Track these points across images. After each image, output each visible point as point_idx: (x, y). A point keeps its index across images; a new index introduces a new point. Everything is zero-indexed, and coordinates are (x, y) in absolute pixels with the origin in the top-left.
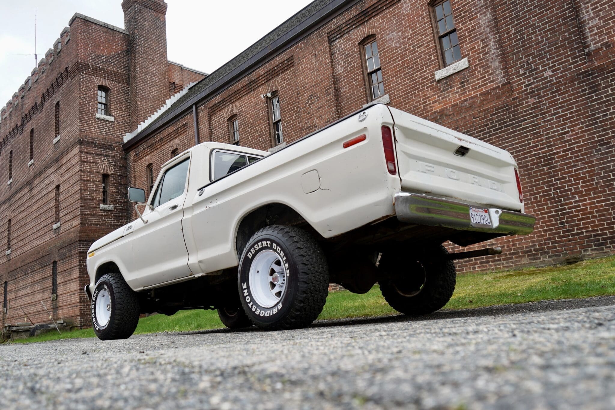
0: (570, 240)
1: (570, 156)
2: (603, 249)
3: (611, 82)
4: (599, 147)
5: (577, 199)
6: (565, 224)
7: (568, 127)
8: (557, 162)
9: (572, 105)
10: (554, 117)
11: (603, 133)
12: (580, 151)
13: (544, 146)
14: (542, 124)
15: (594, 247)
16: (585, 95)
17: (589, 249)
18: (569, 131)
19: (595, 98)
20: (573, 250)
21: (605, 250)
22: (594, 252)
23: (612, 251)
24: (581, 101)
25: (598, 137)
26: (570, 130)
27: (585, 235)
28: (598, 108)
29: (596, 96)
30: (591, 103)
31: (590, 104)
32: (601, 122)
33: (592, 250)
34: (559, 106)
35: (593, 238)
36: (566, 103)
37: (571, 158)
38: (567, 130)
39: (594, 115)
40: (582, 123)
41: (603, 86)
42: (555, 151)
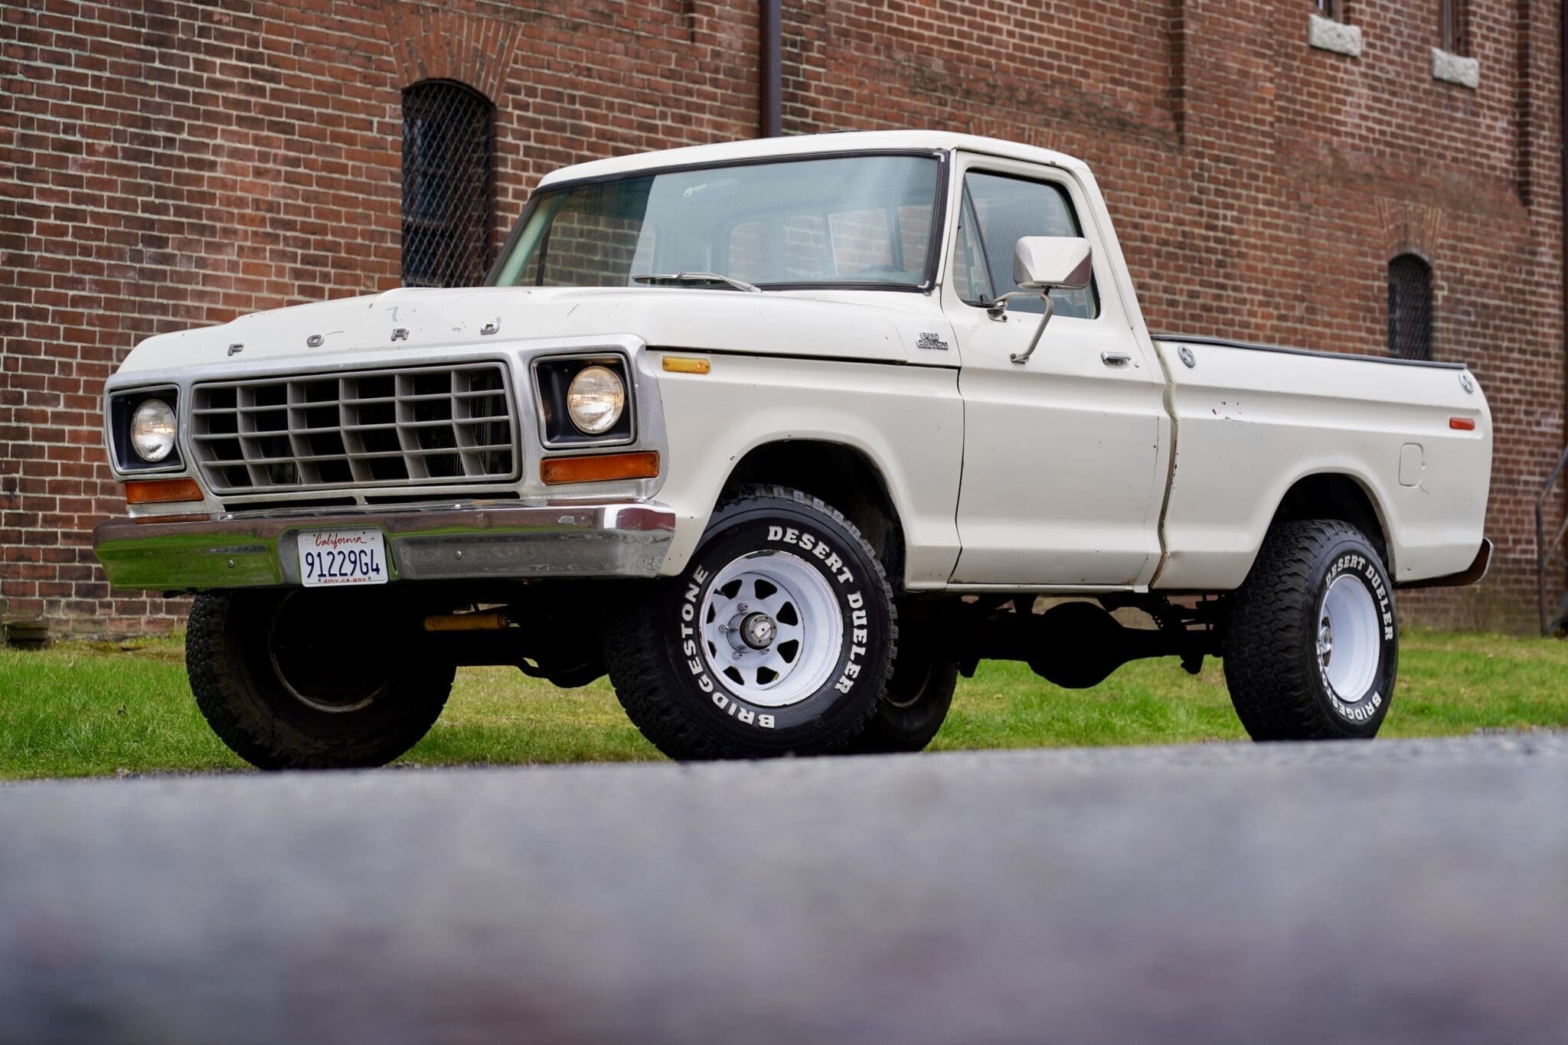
0: (20, 556)
1: (69, 239)
2: (92, 610)
3: (199, 36)
4: (140, 246)
5: (61, 408)
6: (17, 492)
7: (85, 132)
8: (35, 244)
9: (103, 53)
10: (55, 67)
11: (157, 201)
12: (97, 234)
13: (10, 164)
14: (20, 77)
15: (74, 598)
16: (136, 37)
17: (63, 600)
18: (81, 144)
19: (157, 64)
20: (24, 595)
21: (99, 615)
22: (72, 616)
23: (112, 620)
24: (129, 54)
25: (147, 207)
26: (84, 141)
27: (58, 546)
28: (160, 108)
29: (161, 62)
30: (147, 77)
31: (142, 80)
32: (160, 159)
33: (69, 605)
34: (73, 34)
35: (77, 564)
36: (91, 34)
37: (70, 248)
38: (78, 138)
39: (146, 123)
40: (119, 136)
41: (180, 35)
42: (35, 201)
